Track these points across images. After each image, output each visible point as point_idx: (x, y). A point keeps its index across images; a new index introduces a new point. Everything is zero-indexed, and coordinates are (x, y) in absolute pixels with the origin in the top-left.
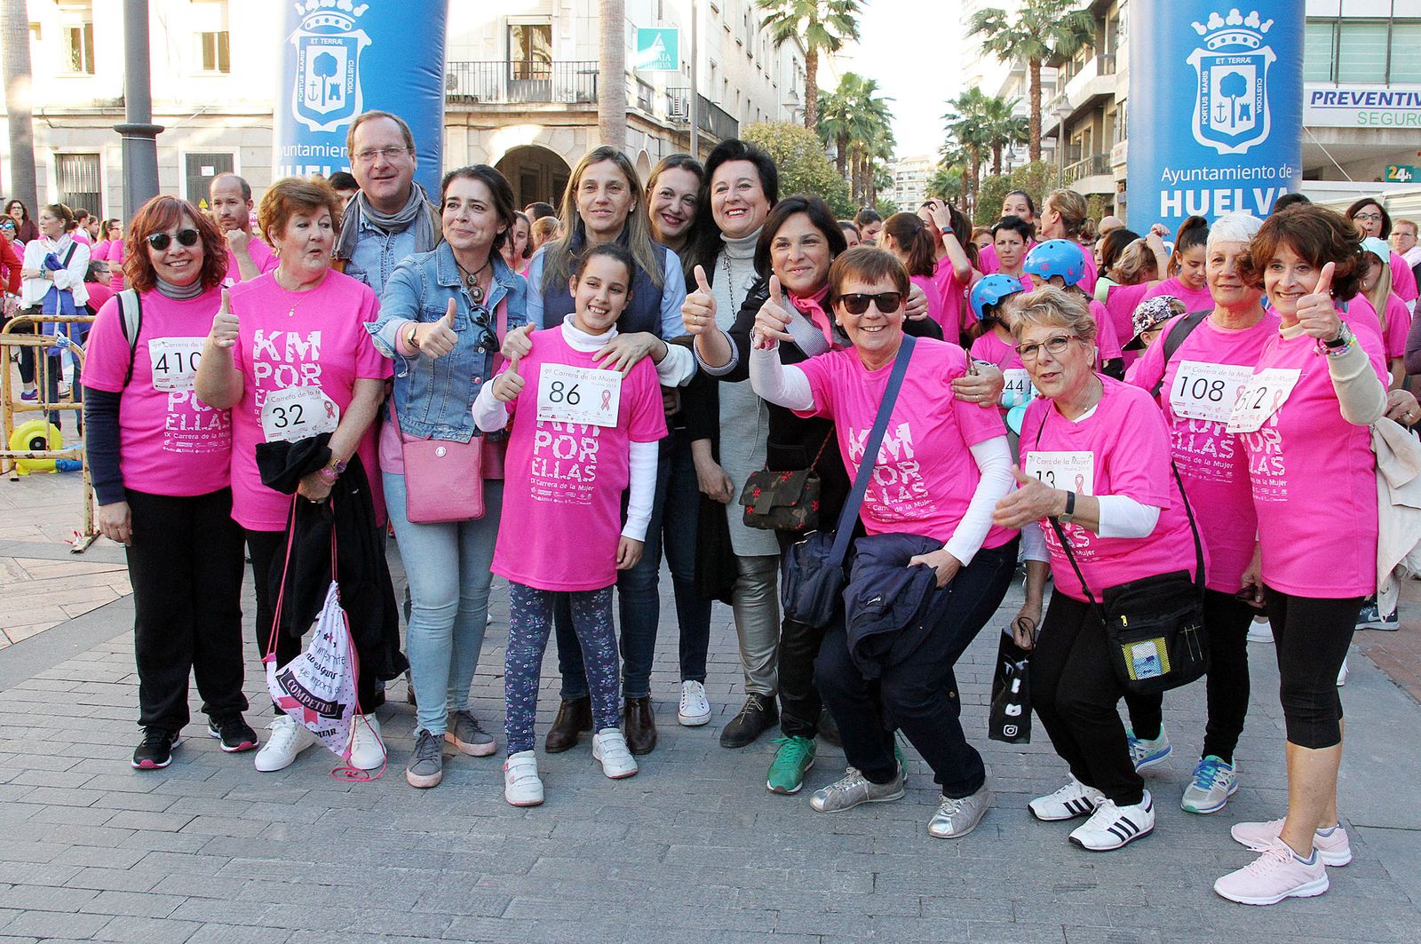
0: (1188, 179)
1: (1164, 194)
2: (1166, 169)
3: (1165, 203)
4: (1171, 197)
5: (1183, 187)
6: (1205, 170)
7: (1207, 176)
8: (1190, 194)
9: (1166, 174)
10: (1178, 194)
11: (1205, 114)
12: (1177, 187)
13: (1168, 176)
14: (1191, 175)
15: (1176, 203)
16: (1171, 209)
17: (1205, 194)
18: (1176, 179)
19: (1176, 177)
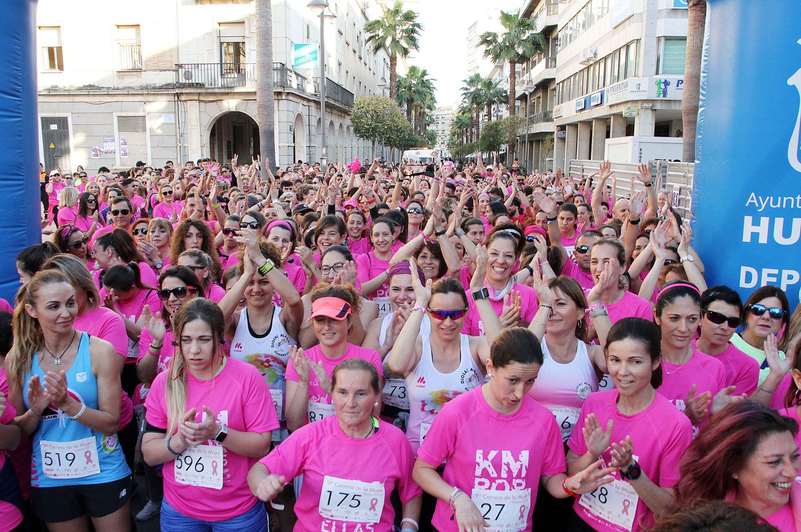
0: (779, 206)
2: (753, 194)
4: (756, 223)
5: (772, 214)
6: (798, 198)
8: (779, 222)
9: (752, 199)
10: (765, 221)
12: (764, 214)
13: (755, 201)
15: (763, 231)
16: (755, 236)
17: (797, 222)
18: (763, 206)
19: (764, 203)
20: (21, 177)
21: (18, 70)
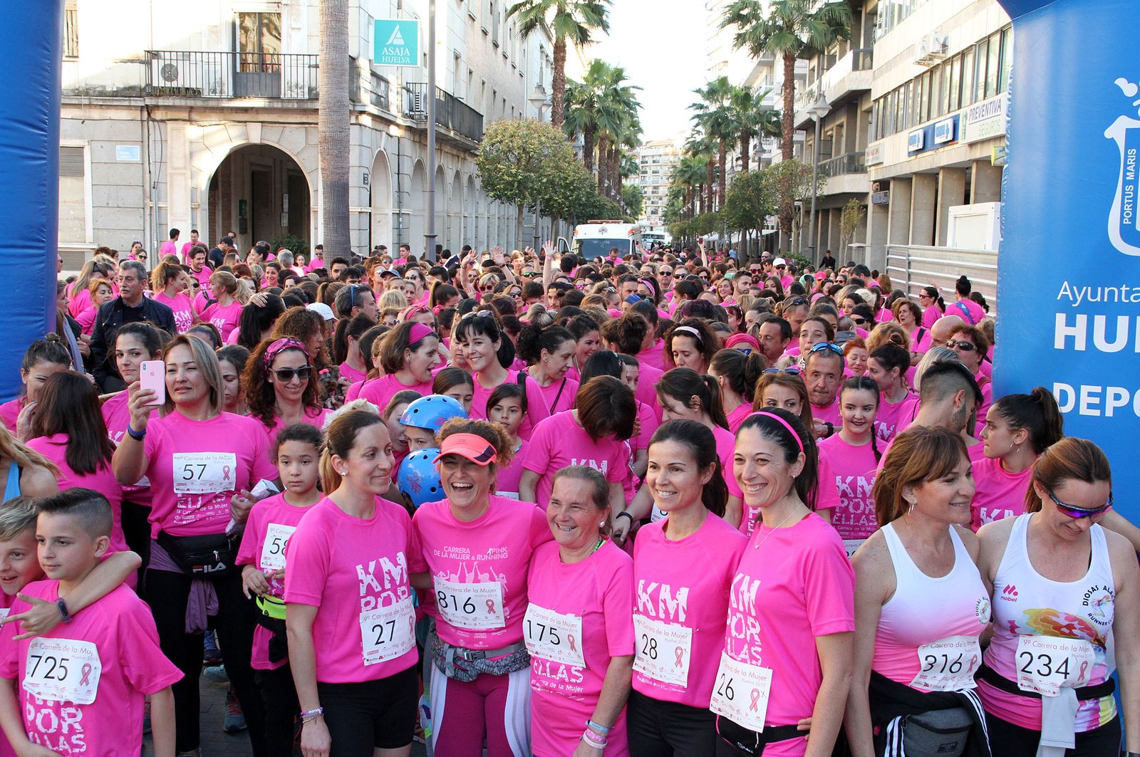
0: (1098, 299)
1: (1061, 318)
2: (1066, 283)
3: (1061, 330)
4: (1071, 322)
5: (1091, 310)
6: (1124, 289)
7: (1127, 297)
8: (1100, 321)
9: (1065, 290)
10: (1081, 319)
11: (1128, 209)
12: (1080, 310)
13: (1069, 293)
14: (1102, 295)
15: (1079, 332)
16: (1070, 340)
17: (1123, 322)
18: (1079, 299)
19: (1079, 295)
20: (42, 245)
21: (46, 93)
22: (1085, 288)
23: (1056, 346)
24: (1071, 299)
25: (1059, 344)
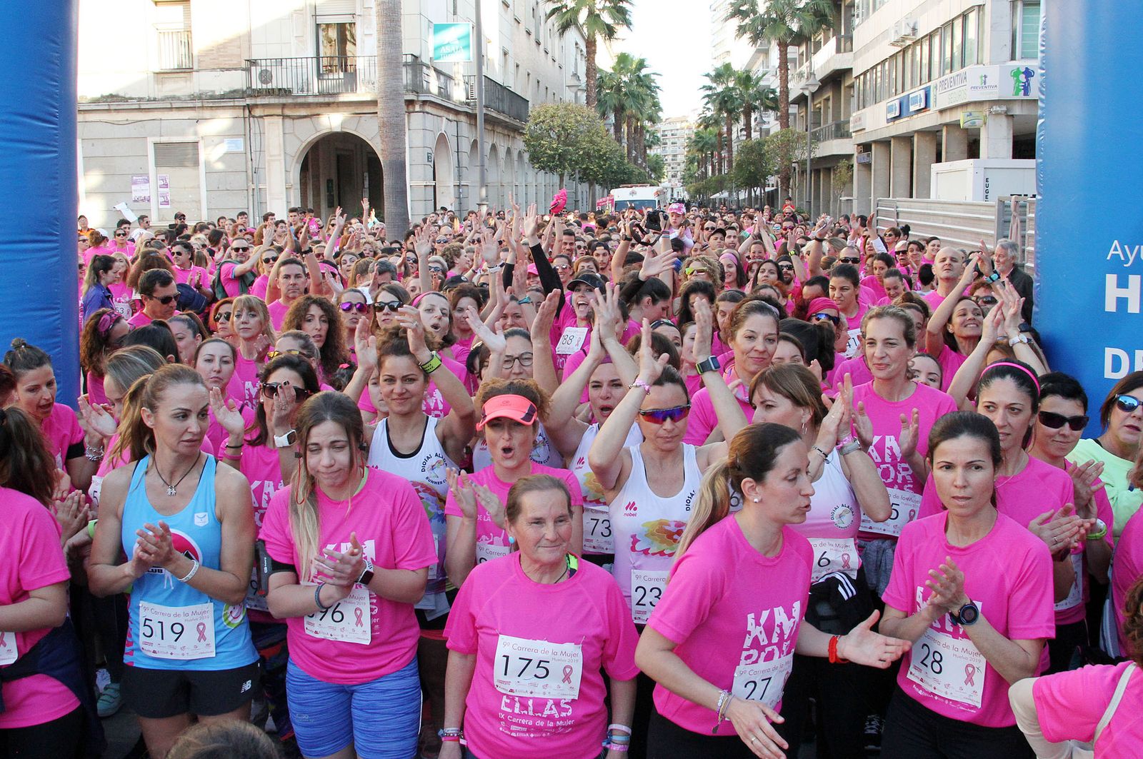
1: (1111, 279)
2: (1116, 242)
4: (1123, 284)
9: (1115, 249)
10: (1135, 280)
12: (1133, 270)
13: (1119, 252)
15: (1133, 295)
16: (1122, 302)
18: (1131, 259)
19: (1131, 254)
22: (1137, 247)
23: (1107, 309)
24: (1123, 259)
25: (1110, 306)
